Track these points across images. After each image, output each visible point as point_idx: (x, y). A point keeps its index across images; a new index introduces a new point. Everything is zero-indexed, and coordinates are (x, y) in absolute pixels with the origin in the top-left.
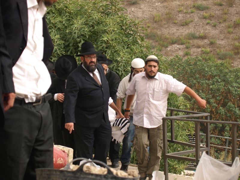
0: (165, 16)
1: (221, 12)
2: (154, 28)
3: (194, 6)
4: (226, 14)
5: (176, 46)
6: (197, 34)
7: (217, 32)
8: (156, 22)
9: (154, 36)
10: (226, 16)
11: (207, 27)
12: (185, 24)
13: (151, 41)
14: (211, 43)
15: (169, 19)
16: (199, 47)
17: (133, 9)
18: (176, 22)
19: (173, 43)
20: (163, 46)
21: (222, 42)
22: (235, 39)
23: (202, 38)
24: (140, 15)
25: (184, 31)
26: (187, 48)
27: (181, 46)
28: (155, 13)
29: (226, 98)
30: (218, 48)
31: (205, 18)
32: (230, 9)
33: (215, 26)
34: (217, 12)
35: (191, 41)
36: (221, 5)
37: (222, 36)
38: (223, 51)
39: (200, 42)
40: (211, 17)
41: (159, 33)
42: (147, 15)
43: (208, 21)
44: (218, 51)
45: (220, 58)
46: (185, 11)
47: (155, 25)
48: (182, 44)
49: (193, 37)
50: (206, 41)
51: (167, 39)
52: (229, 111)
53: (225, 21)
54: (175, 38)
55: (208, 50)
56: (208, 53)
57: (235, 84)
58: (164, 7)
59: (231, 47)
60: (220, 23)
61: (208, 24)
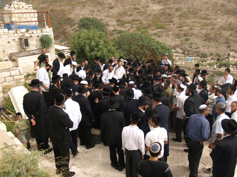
0: (124, 13)
1: (144, 10)
2: (119, 18)
3: (134, 8)
4: (146, 11)
5: (128, 24)
6: (135, 19)
7: (143, 18)
8: (120, 15)
9: (120, 21)
10: (146, 12)
11: (139, 16)
12: (131, 15)
13: (119, 23)
14: (141, 23)
15: (125, 13)
16: (136, 24)
17: (112, 10)
18: (128, 14)
19: (127, 23)
20: (123, 24)
21: (144, 22)
22: (149, 21)
23: (137, 21)
24: (114, 12)
25: (131, 18)
26: (132, 25)
27: (130, 24)
28: (120, 11)
29: (143, 46)
30: (143, 24)
31: (138, 13)
32: (147, 9)
33: (142, 16)
34: (143, 10)
35: (133, 22)
36: (144, 7)
37: (144, 20)
38: (145, 26)
39: (137, 22)
40: (140, 12)
41: (122, 19)
42: (117, 12)
43: (139, 14)
44: (143, 26)
45: (143, 29)
46: (131, 10)
47: (120, 16)
48: (130, 23)
49: (134, 20)
50: (138, 22)
51: (124, 22)
52: (144, 51)
53: (145, 13)
54: (127, 21)
55: (139, 25)
56: (139, 27)
57: (145, 42)
58: (123, 9)
59: (147, 24)
60: (144, 14)
61: (139, 15)
